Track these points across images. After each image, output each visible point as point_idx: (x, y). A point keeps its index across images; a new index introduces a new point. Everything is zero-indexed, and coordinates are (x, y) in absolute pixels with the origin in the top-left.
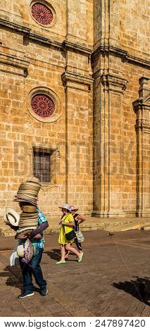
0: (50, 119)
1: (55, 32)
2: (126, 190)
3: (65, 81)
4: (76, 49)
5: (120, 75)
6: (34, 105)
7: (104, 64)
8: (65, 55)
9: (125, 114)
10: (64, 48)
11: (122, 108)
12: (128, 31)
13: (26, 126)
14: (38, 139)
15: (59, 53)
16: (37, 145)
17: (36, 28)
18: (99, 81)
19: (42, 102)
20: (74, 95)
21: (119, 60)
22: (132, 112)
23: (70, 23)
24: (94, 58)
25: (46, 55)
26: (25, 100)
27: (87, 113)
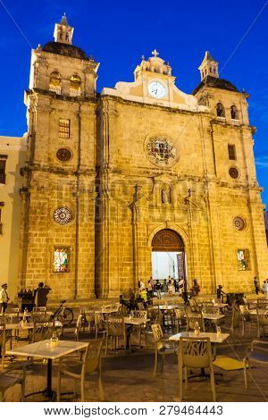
0: (67, 224)
1: (71, 165)
3: (77, 198)
4: (84, 174)
8: (78, 178)
9: (124, 215)
10: (77, 174)
11: (120, 212)
12: (125, 154)
13: (49, 232)
14: (57, 240)
15: (74, 179)
22: (129, 212)
23: (82, 157)
25: (63, 182)
26: (49, 213)
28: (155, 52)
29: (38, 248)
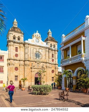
0: (17, 71)
1: (18, 58)
2: (29, 82)
3: (20, 65)
4: (21, 60)
5: (28, 64)
6: (15, 69)
7: (26, 62)
8: (20, 61)
9: (29, 70)
10: (20, 60)
11: (28, 69)
13: (14, 72)
14: (16, 74)
15: (19, 61)
16: (16, 75)
17: (15, 58)
18: (25, 65)
19: (16, 69)
20: (21, 67)
21: (28, 61)
22: (30, 69)
23: (21, 56)
24: (24, 61)
25: (17, 62)
26: (14, 69)
27: (23, 70)
28: (37, 31)
29: (12, 76)
